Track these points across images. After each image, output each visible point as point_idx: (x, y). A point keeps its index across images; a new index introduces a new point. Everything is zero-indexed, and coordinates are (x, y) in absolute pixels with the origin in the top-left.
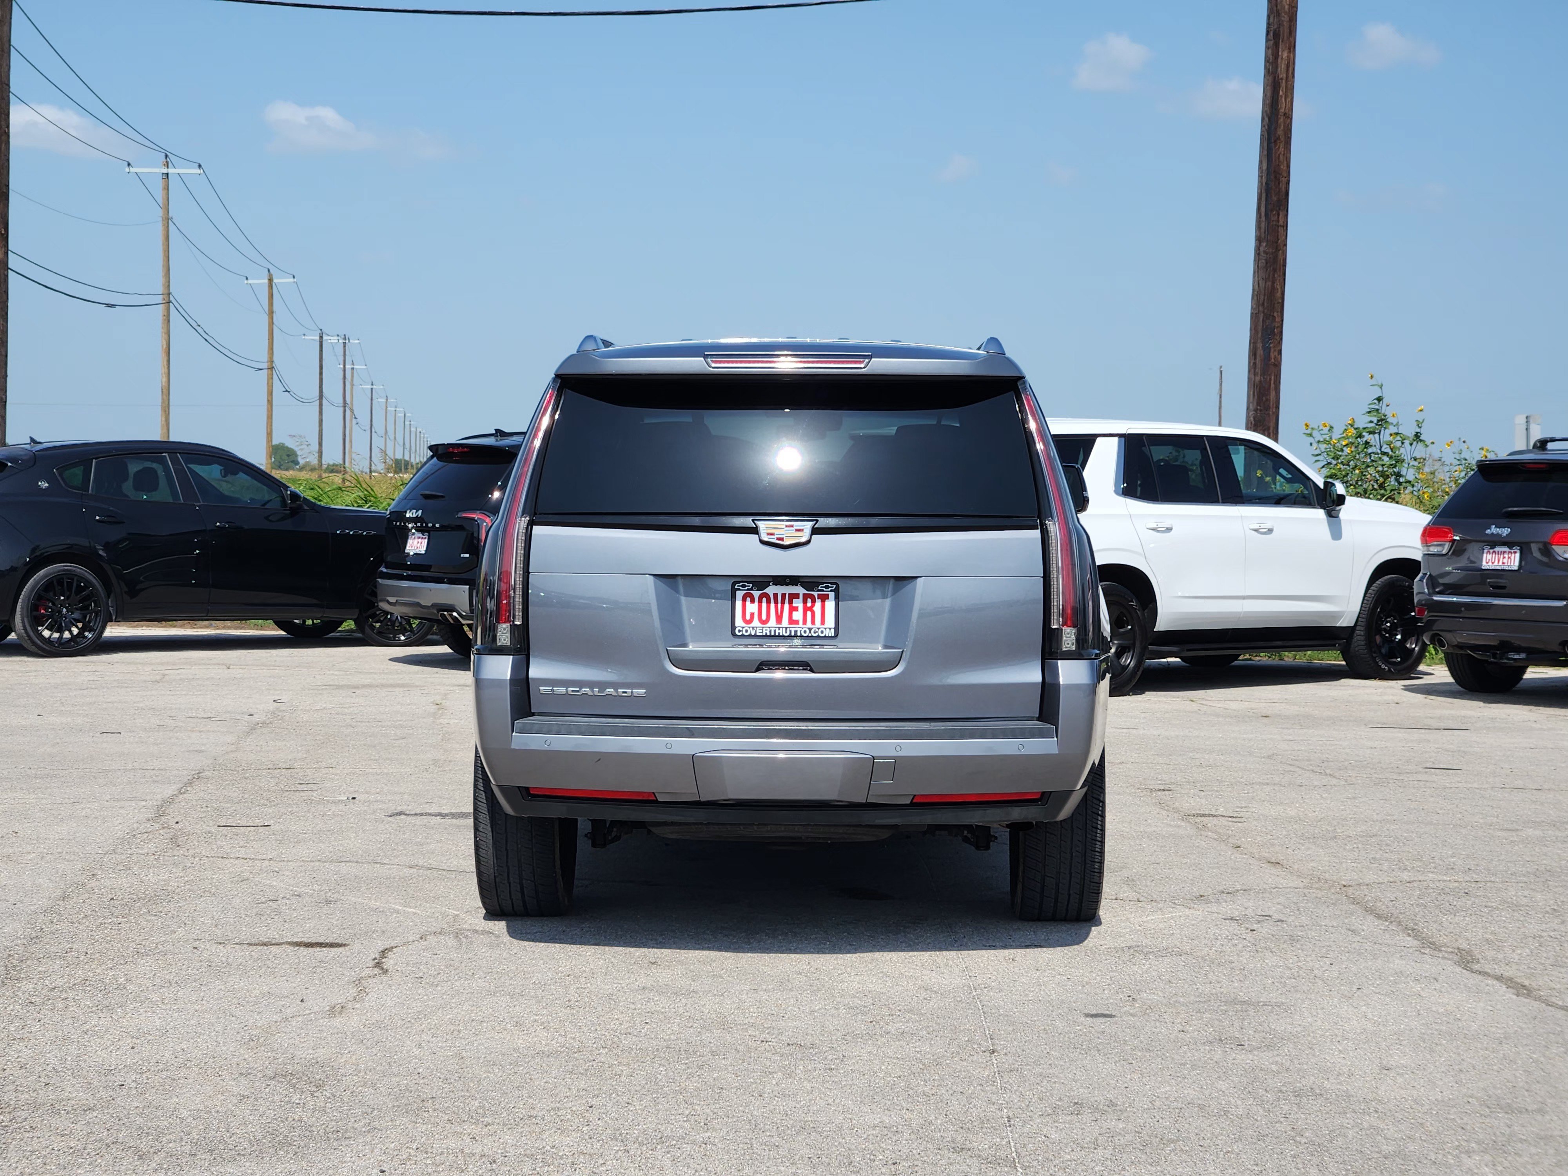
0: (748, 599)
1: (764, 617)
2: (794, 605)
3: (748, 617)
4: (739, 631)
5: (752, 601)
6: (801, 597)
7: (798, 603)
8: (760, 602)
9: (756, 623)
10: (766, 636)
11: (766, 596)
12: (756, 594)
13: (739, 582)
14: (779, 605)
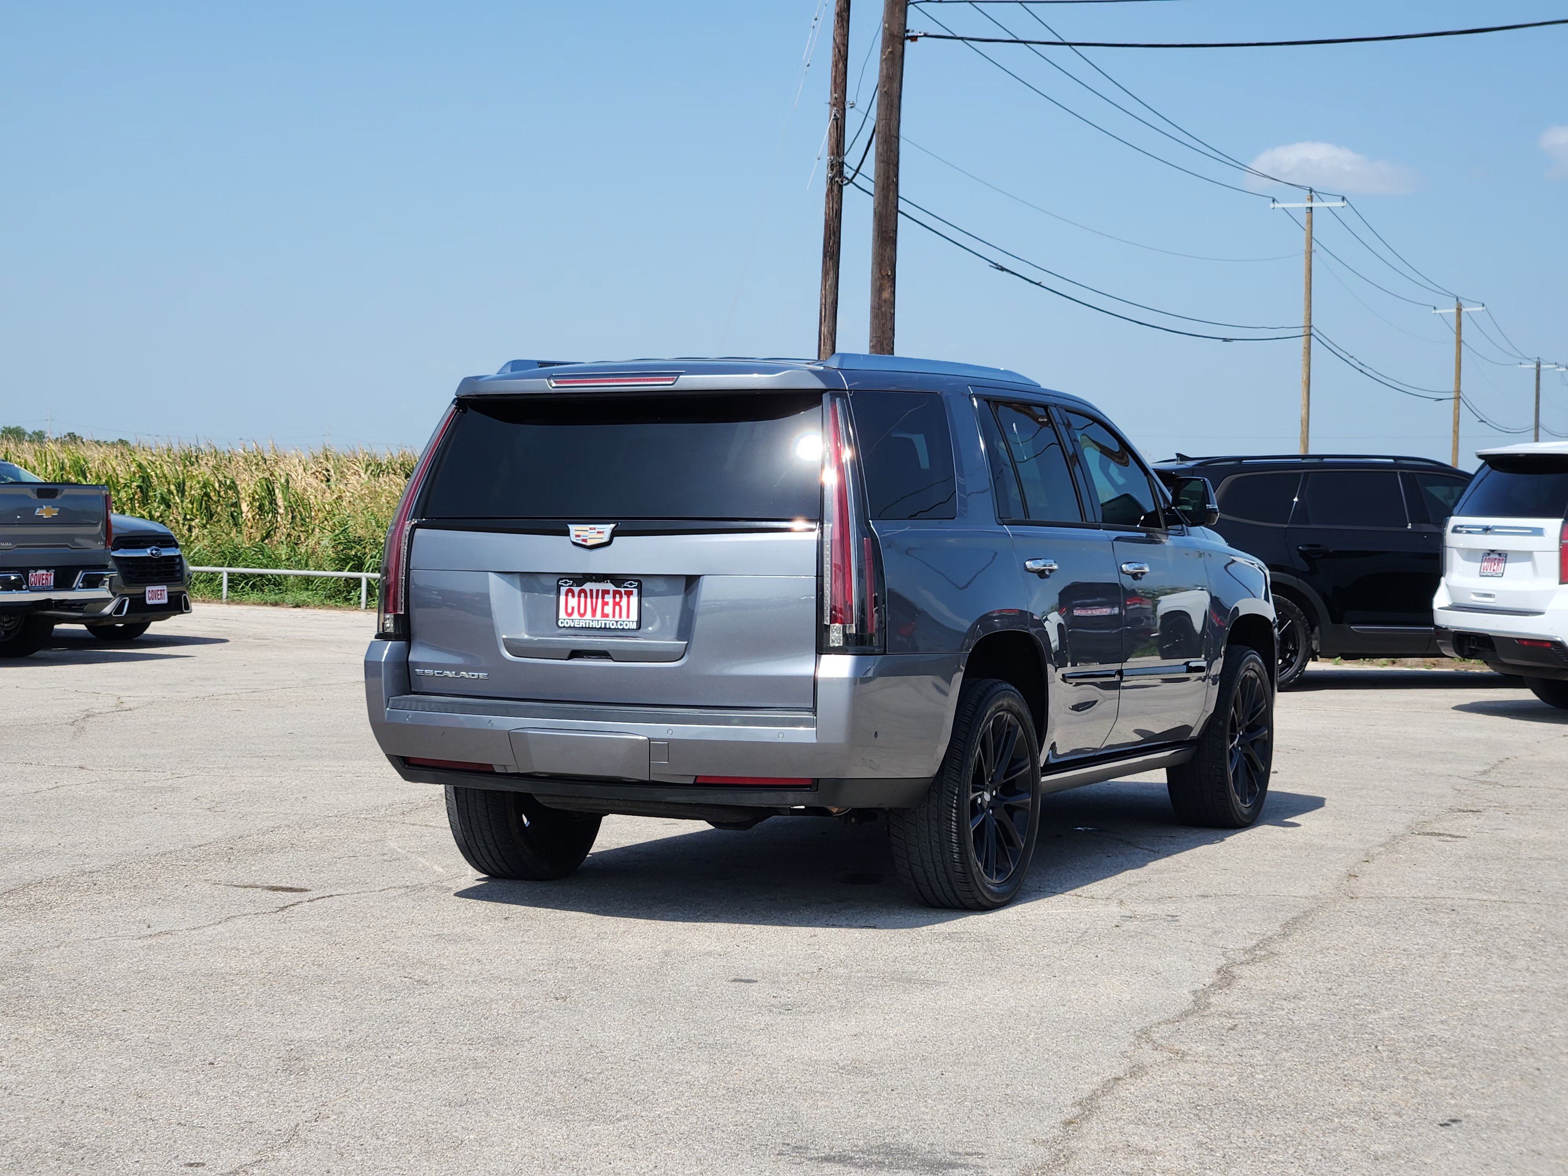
0: (570, 594)
1: (582, 611)
2: (606, 600)
3: (570, 611)
4: (562, 623)
5: (573, 596)
6: (611, 592)
7: (609, 599)
8: (579, 597)
9: (576, 616)
10: (582, 627)
11: (583, 591)
12: (576, 590)
13: (562, 579)
14: (594, 600)
